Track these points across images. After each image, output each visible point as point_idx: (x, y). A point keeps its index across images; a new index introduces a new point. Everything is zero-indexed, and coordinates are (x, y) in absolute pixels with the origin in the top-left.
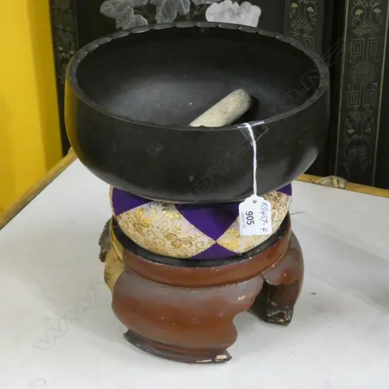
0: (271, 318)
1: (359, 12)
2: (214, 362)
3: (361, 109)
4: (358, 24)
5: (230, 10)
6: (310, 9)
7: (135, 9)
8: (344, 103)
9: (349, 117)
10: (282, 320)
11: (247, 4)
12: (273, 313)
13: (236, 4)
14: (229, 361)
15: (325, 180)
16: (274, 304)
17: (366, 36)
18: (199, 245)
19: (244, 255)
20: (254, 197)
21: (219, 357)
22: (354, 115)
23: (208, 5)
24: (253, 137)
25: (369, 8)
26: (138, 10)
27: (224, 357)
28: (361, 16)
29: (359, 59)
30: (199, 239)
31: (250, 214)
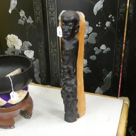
0: (26, 117)
1: (52, 51)
2: (11, 128)
3: (55, 71)
4: (52, 53)
5: (28, 52)
6: (42, 51)
7: (11, 52)
8: (52, 70)
9: (53, 73)
10: (28, 118)
11: (31, 50)
12: (27, 116)
13: (29, 50)
14: (14, 128)
15: (46, 86)
16: (26, 114)
17: (54, 56)
18: (4, 103)
19: (15, 104)
20: (13, 92)
21: (12, 127)
22: (54, 72)
23: (24, 51)
24: (10, 79)
25: (54, 50)
26: (12, 52)
27: (13, 127)
28: (53, 52)
29: (53, 61)
30: (3, 102)
31: (13, 96)
